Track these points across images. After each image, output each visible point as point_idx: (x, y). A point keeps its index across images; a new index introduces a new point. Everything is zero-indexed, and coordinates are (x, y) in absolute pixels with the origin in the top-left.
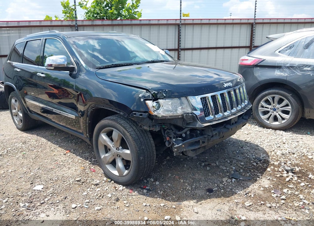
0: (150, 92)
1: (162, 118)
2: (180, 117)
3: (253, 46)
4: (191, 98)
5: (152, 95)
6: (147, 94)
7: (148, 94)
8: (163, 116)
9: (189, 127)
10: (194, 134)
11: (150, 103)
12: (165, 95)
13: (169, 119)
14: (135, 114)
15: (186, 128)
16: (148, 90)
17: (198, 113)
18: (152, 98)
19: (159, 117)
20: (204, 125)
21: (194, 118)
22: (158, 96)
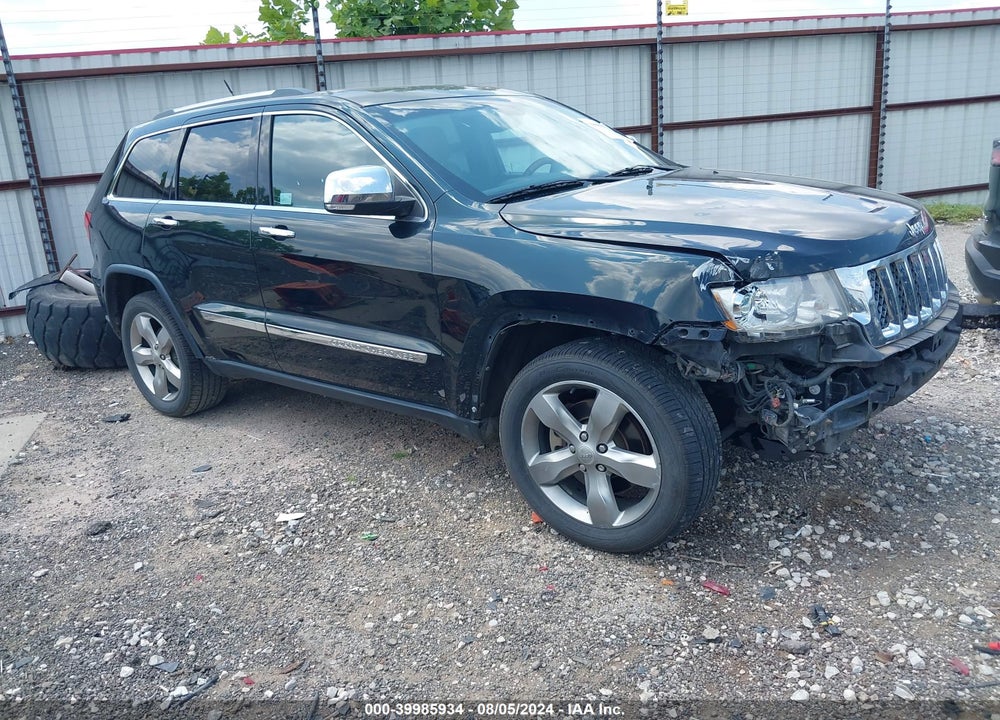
0: (725, 260)
1: (761, 340)
2: (813, 333)
3: (883, 106)
4: (843, 274)
5: (735, 270)
6: (717, 267)
7: (721, 267)
8: (767, 334)
9: (835, 363)
10: (845, 385)
11: (728, 297)
12: (772, 269)
13: (783, 342)
14: (685, 332)
15: (828, 365)
16: (717, 255)
17: (865, 318)
18: (736, 277)
19: (752, 338)
20: (883, 355)
21: (855, 333)
22: (753, 271)
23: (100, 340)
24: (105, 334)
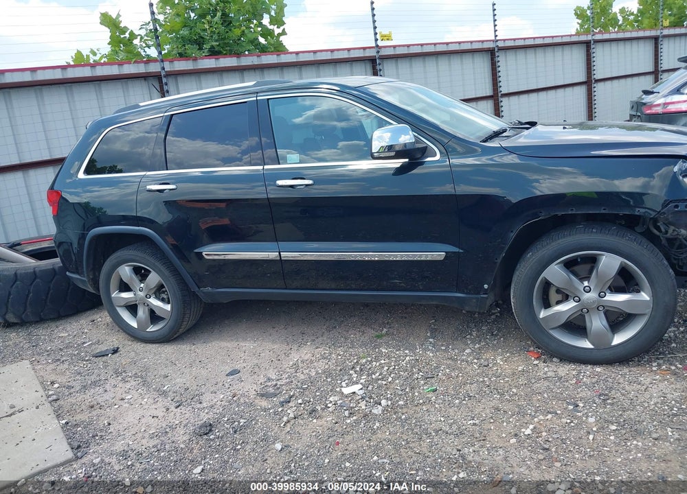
23: (47, 297)
24: (51, 291)
